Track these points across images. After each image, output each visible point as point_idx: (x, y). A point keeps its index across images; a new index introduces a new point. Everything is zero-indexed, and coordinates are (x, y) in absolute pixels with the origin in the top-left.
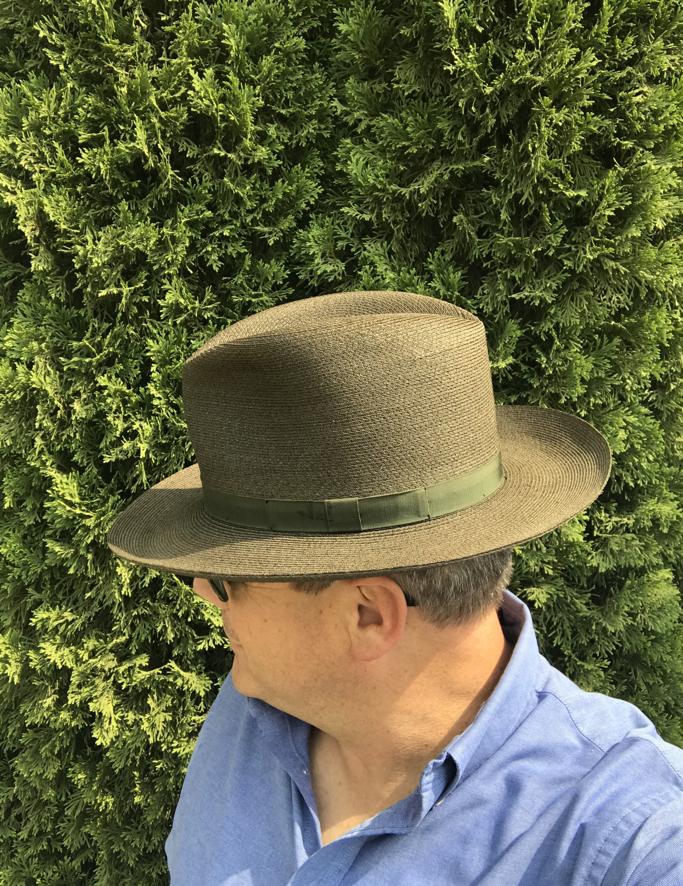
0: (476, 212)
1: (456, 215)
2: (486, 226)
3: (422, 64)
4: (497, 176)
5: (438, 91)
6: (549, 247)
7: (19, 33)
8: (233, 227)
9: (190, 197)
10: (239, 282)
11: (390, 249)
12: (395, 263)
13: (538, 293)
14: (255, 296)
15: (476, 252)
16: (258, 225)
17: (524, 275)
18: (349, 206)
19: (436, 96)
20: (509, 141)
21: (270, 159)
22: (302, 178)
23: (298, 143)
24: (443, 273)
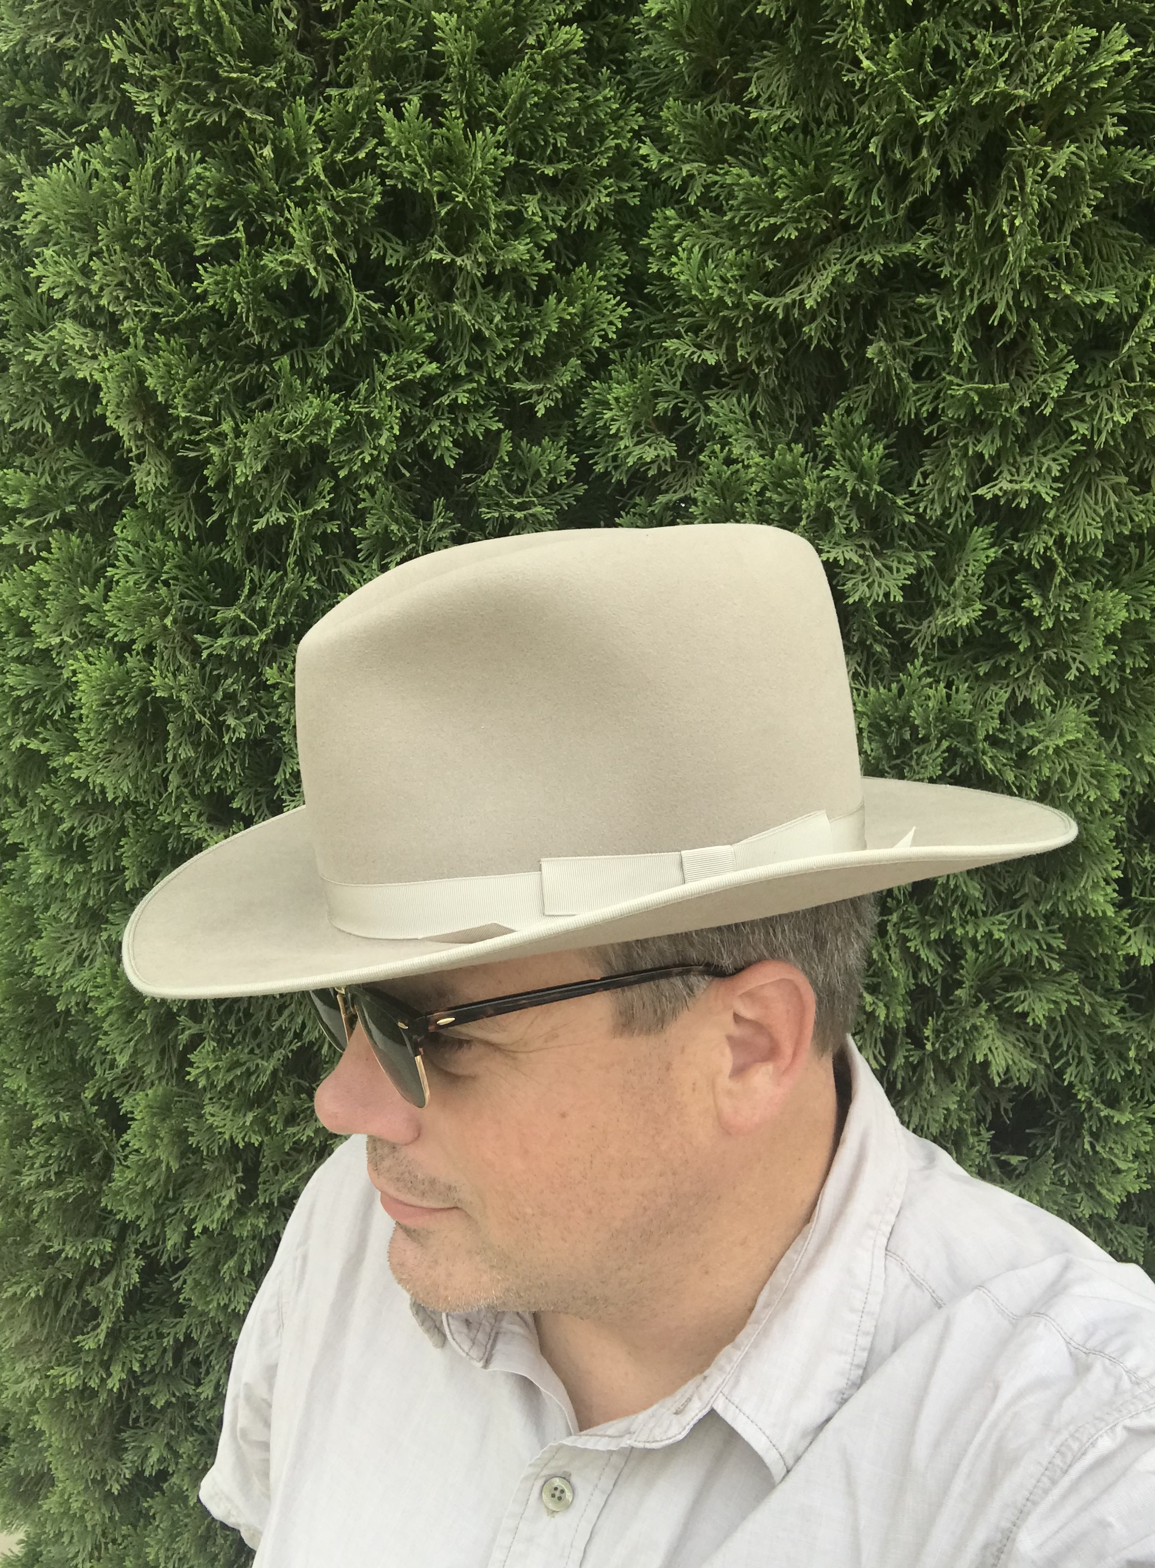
0: (909, 333)
1: (871, 343)
2: (927, 359)
3: (799, 66)
4: (945, 272)
5: (831, 114)
6: (1044, 397)
7: (72, 57)
8: (475, 385)
9: (396, 336)
10: (492, 483)
11: (755, 407)
12: (765, 434)
13: (1027, 485)
14: (521, 507)
15: (909, 408)
16: (517, 380)
17: (999, 451)
18: (679, 336)
19: (829, 125)
20: (967, 209)
21: (533, 258)
22: (590, 289)
23: (581, 224)
24: (851, 448)
